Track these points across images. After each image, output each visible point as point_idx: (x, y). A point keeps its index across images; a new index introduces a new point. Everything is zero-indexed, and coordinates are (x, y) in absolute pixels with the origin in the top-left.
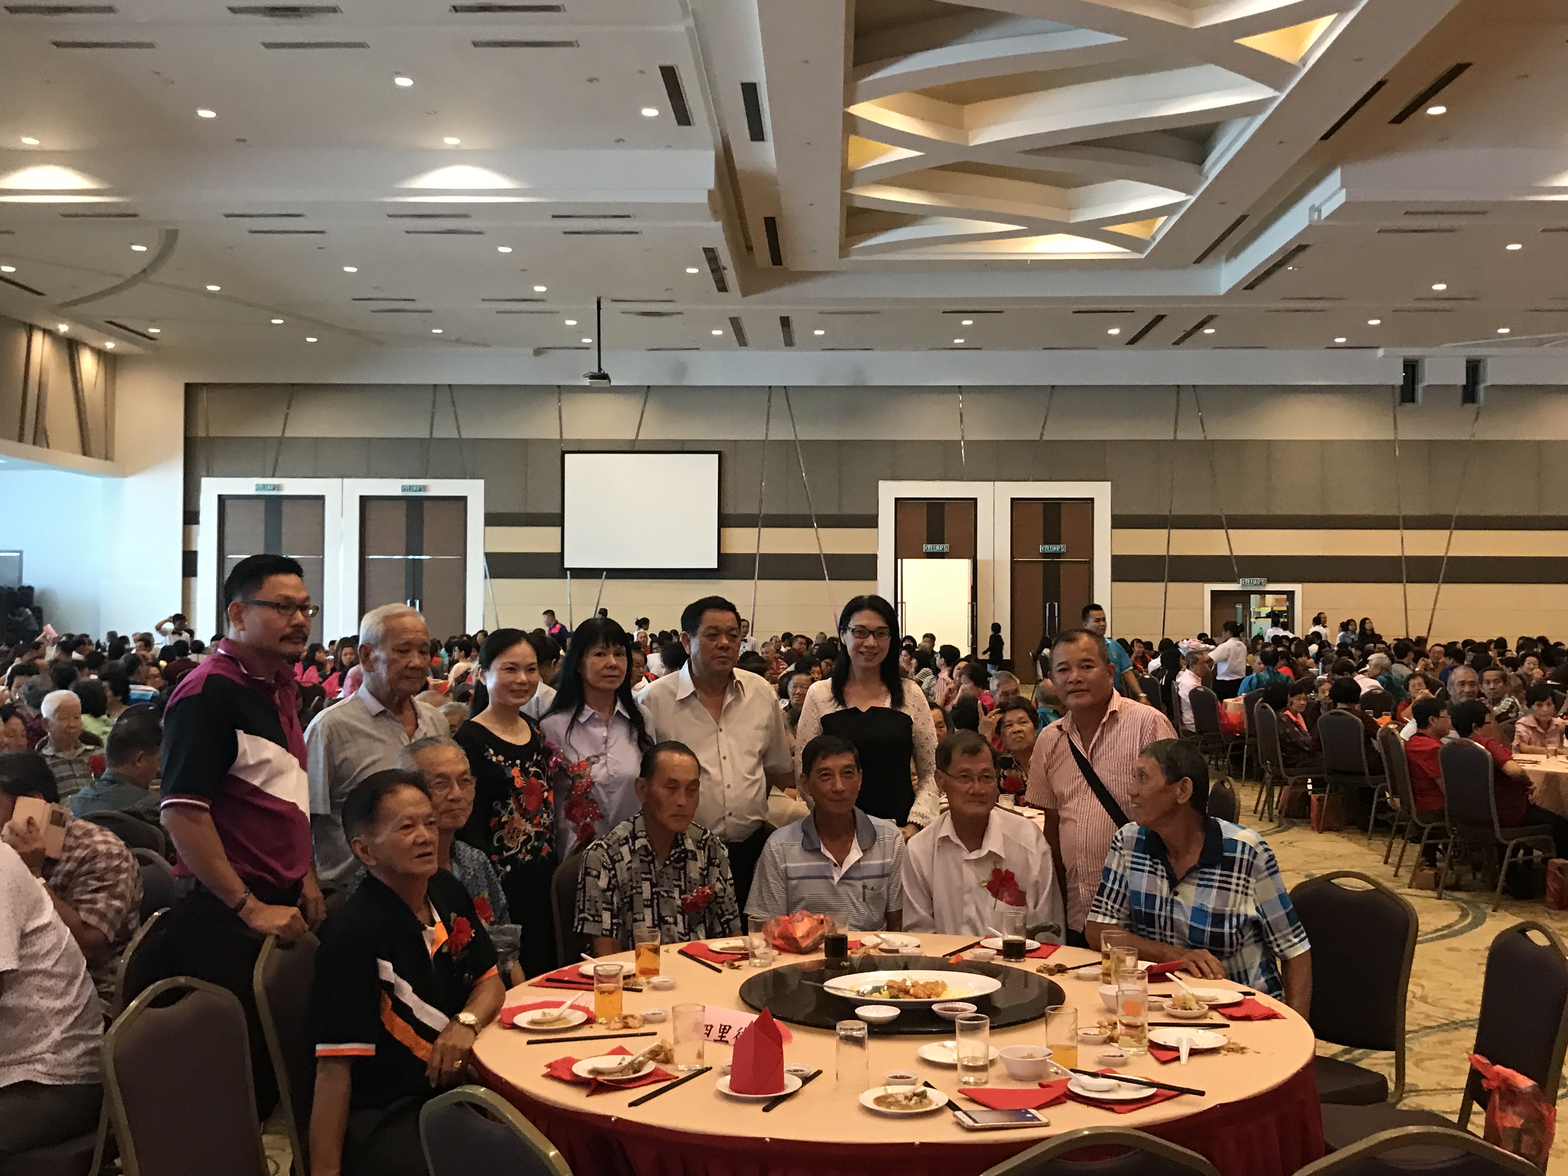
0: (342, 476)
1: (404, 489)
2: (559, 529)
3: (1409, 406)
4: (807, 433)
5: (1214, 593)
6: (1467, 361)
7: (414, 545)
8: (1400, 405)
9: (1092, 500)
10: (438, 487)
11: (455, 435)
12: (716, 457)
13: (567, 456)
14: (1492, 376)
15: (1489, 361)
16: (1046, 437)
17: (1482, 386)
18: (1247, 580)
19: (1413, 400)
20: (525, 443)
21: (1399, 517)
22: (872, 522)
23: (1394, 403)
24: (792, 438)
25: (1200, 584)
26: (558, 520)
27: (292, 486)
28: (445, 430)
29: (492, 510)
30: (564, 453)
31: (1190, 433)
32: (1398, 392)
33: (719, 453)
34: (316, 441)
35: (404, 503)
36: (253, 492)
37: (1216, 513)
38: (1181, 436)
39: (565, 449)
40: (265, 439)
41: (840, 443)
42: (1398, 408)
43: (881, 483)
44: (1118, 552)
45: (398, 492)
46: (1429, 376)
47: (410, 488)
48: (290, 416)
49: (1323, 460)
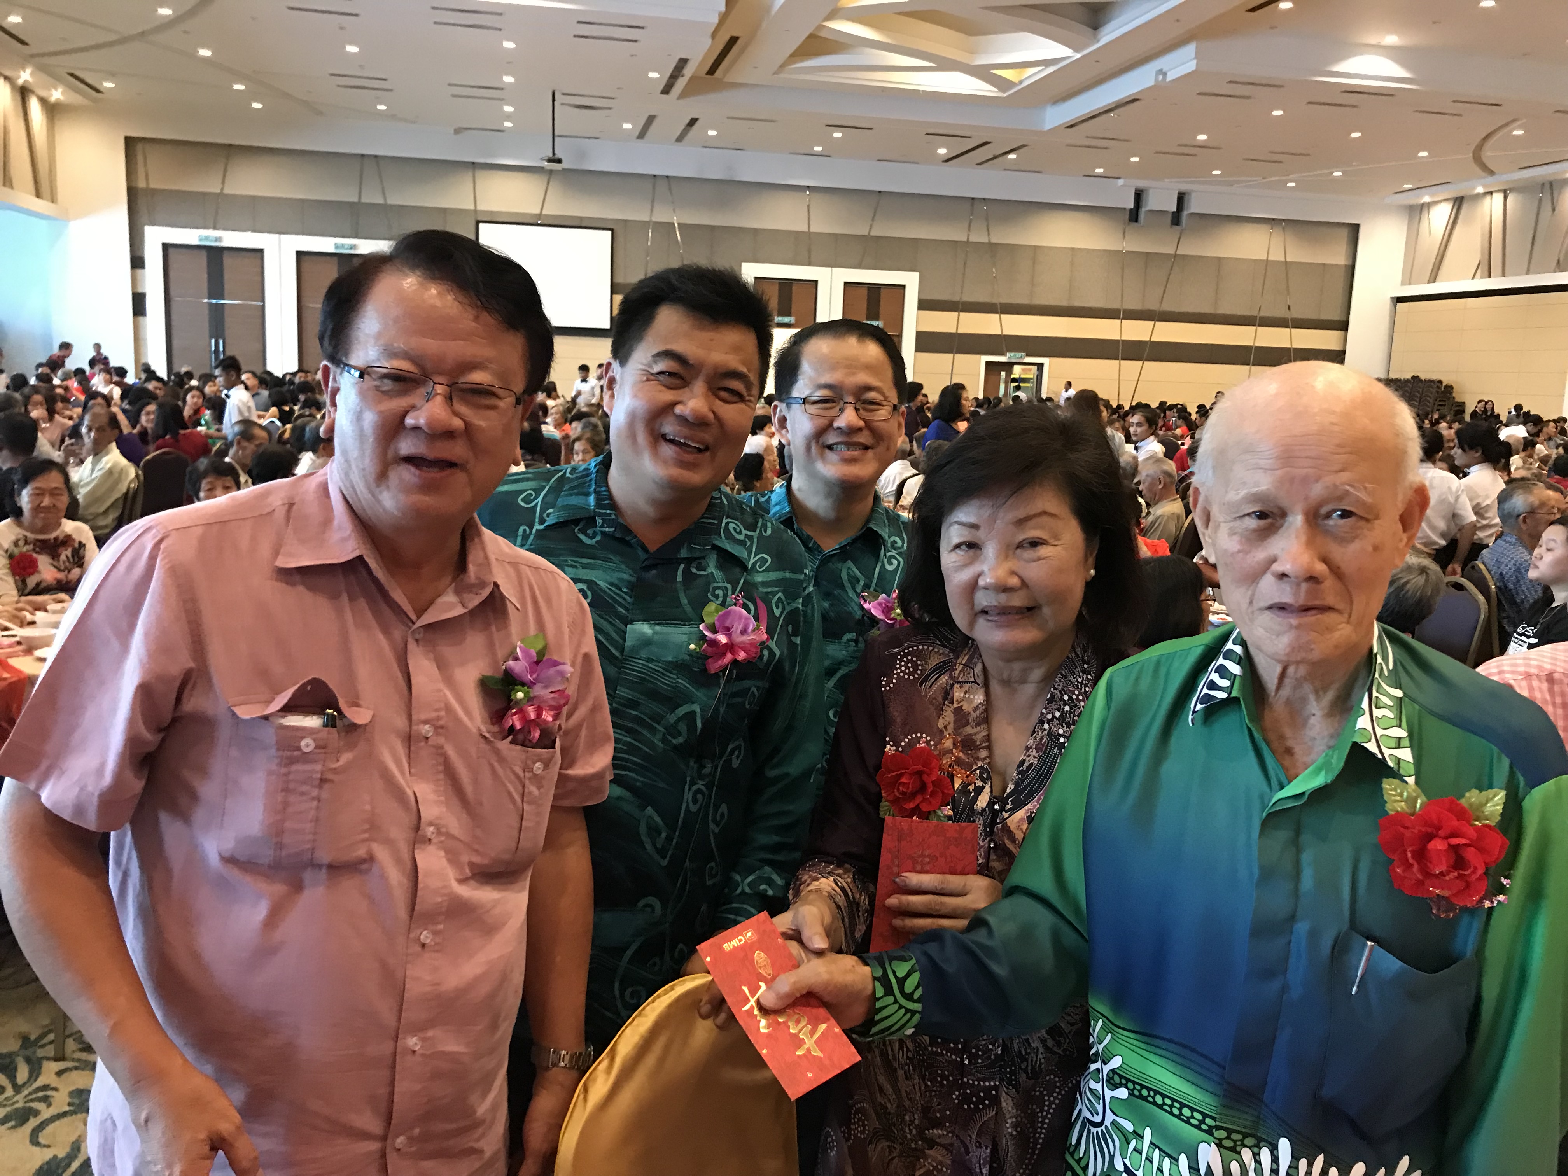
0: (280, 233)
1: (337, 247)
3: (1135, 224)
4: (684, 218)
5: (988, 364)
6: (1179, 193)
8: (1128, 223)
9: (904, 286)
11: (381, 201)
13: (481, 225)
14: (1194, 206)
15: (1193, 194)
16: (873, 233)
17: (1186, 213)
18: (1012, 354)
19: (1136, 221)
20: (445, 212)
21: (1120, 310)
23: (1124, 222)
24: (674, 221)
25: (978, 356)
27: (231, 239)
28: (372, 197)
30: (478, 222)
31: (980, 237)
32: (1128, 214)
33: (612, 230)
34: (254, 199)
35: (336, 260)
36: (196, 242)
37: (994, 301)
38: (972, 239)
39: (479, 219)
40: (204, 194)
41: (713, 228)
42: (1126, 226)
43: (743, 264)
44: (920, 330)
45: (331, 249)
46: (1152, 203)
47: (342, 246)
48: (228, 174)
49: (1072, 263)
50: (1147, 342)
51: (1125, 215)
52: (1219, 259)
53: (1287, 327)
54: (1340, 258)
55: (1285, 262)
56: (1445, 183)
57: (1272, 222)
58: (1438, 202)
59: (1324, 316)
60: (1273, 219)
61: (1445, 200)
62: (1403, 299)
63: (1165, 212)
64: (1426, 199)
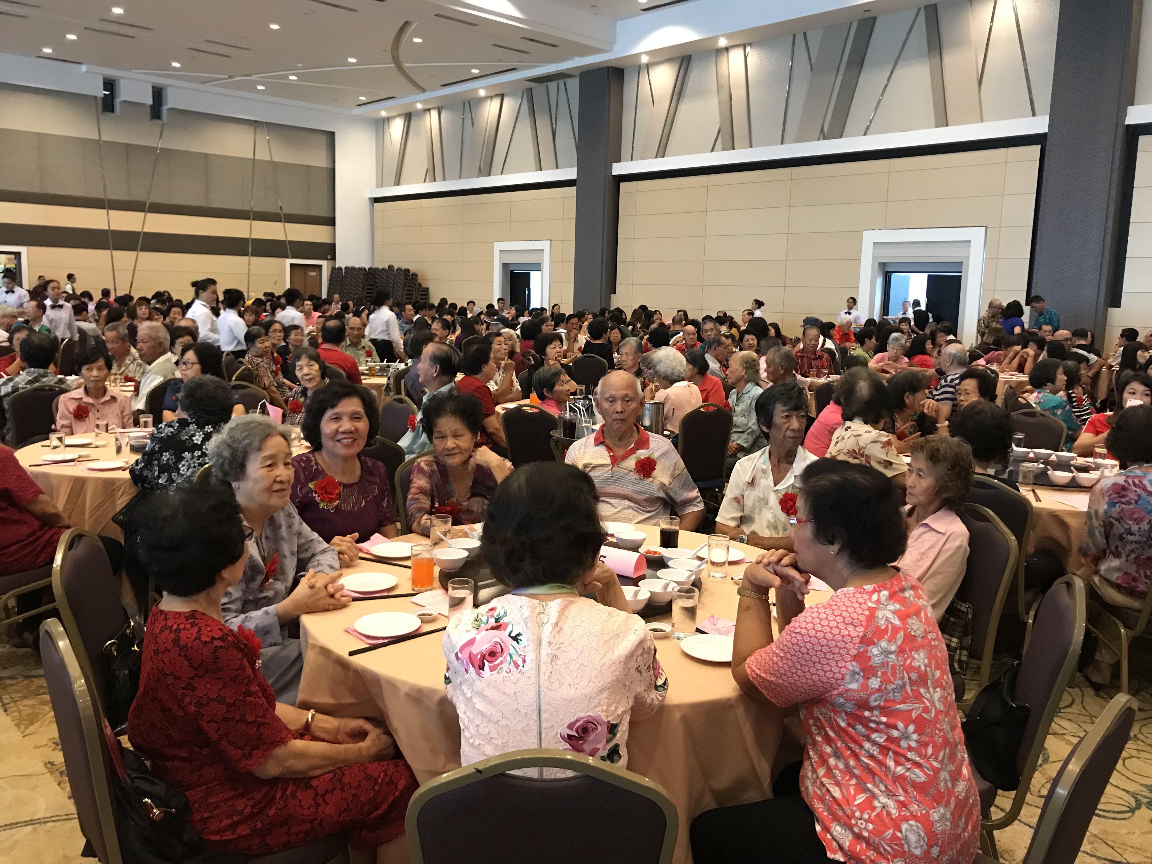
3: (110, 114)
6: (153, 87)
8: (102, 113)
14: (172, 101)
15: (170, 89)
17: (165, 107)
19: (112, 110)
21: (104, 200)
23: (97, 110)
32: (101, 102)
42: (101, 115)
46: (124, 94)
49: (39, 149)
50: (139, 233)
51: (96, 104)
52: (206, 156)
53: (281, 221)
54: (320, 161)
55: (272, 161)
56: (393, 97)
57: (255, 124)
58: (394, 117)
59: (312, 213)
60: (256, 121)
61: (399, 115)
62: (377, 200)
63: (143, 105)
64: (384, 114)
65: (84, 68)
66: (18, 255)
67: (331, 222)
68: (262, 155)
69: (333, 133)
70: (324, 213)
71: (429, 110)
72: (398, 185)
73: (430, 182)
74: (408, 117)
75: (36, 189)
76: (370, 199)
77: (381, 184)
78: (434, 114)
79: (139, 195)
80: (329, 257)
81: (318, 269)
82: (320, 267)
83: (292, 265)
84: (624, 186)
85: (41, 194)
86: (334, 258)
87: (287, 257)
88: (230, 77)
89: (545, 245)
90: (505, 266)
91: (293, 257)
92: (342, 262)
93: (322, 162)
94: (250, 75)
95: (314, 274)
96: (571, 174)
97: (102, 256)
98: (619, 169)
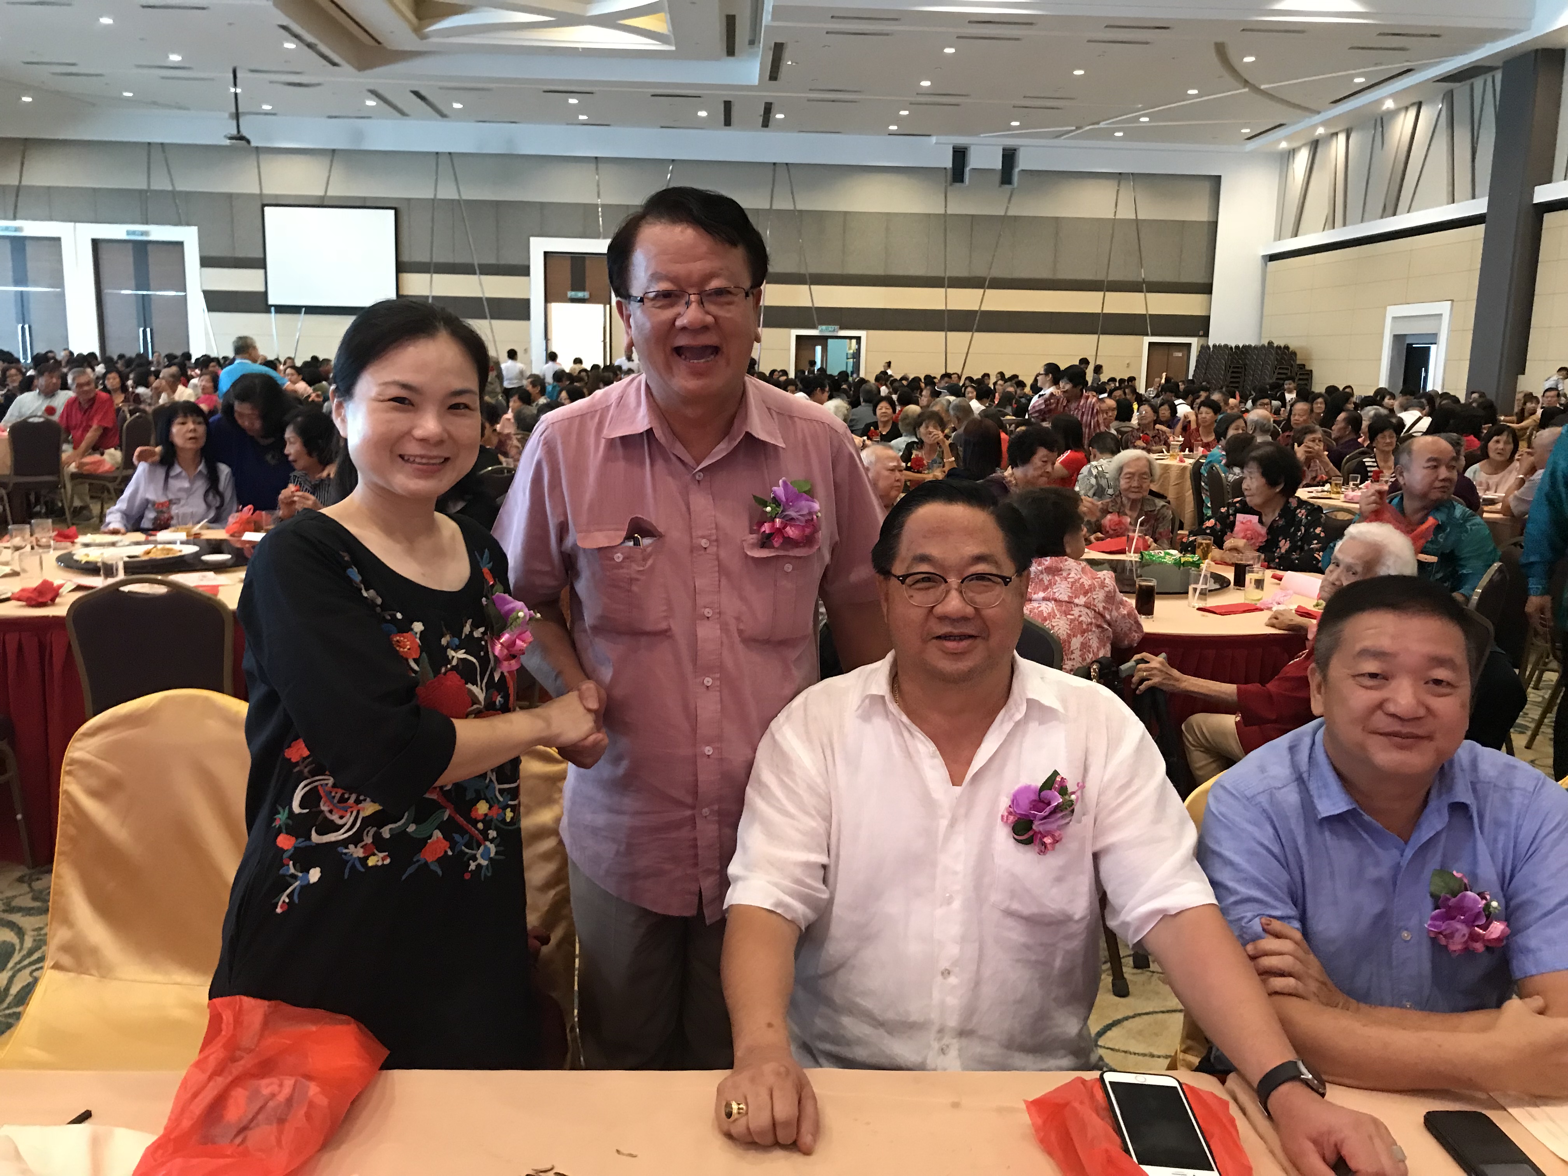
0: (75, 222)
1: (129, 233)
2: (262, 271)
3: (958, 185)
4: (470, 194)
5: (798, 338)
6: (1004, 150)
7: (142, 282)
8: (951, 185)
10: (159, 233)
11: (170, 188)
12: (392, 212)
13: (266, 209)
14: (1023, 163)
15: (1022, 149)
17: (1016, 170)
18: (824, 327)
19: (962, 180)
20: (230, 196)
21: (944, 278)
22: (524, 271)
23: (946, 182)
24: (456, 197)
25: (787, 330)
26: (261, 263)
27: (32, 228)
28: (161, 183)
29: (205, 254)
30: (264, 206)
31: (784, 204)
32: (950, 173)
33: (396, 209)
34: (49, 190)
35: (130, 246)
37: (803, 271)
38: (776, 206)
39: (265, 202)
41: (497, 204)
42: (949, 188)
43: (532, 239)
45: (123, 236)
46: (975, 161)
47: (134, 233)
48: (25, 166)
49: (887, 229)
50: (976, 312)
51: (946, 176)
52: (1057, 220)
53: (1142, 291)
54: (1199, 214)
55: (1137, 220)
56: (1281, 125)
57: (1119, 177)
58: (1299, 148)
59: (1185, 279)
60: (1120, 174)
61: (1304, 145)
62: (1273, 258)
63: (993, 170)
64: (1284, 145)
65: (934, 139)
66: (858, 339)
67: (1207, 289)
68: (1126, 213)
69: (1220, 177)
70: (1199, 278)
71: (1336, 134)
72: (1296, 235)
73: (1329, 229)
74: (1315, 145)
75: (880, 271)
76: (1264, 257)
77: (1279, 237)
78: (1342, 138)
79: (980, 271)
80: (1201, 333)
81: (1185, 349)
82: (1189, 345)
83: (1150, 343)
84: (1548, 217)
85: (884, 276)
86: (1206, 334)
87: (1147, 335)
88: (1078, 128)
89: (1444, 308)
90: (1398, 339)
91: (1153, 335)
92: (1215, 339)
93: (1203, 216)
94: (1098, 123)
95: (1180, 355)
96: (1480, 206)
97: (935, 338)
98: (1543, 194)
